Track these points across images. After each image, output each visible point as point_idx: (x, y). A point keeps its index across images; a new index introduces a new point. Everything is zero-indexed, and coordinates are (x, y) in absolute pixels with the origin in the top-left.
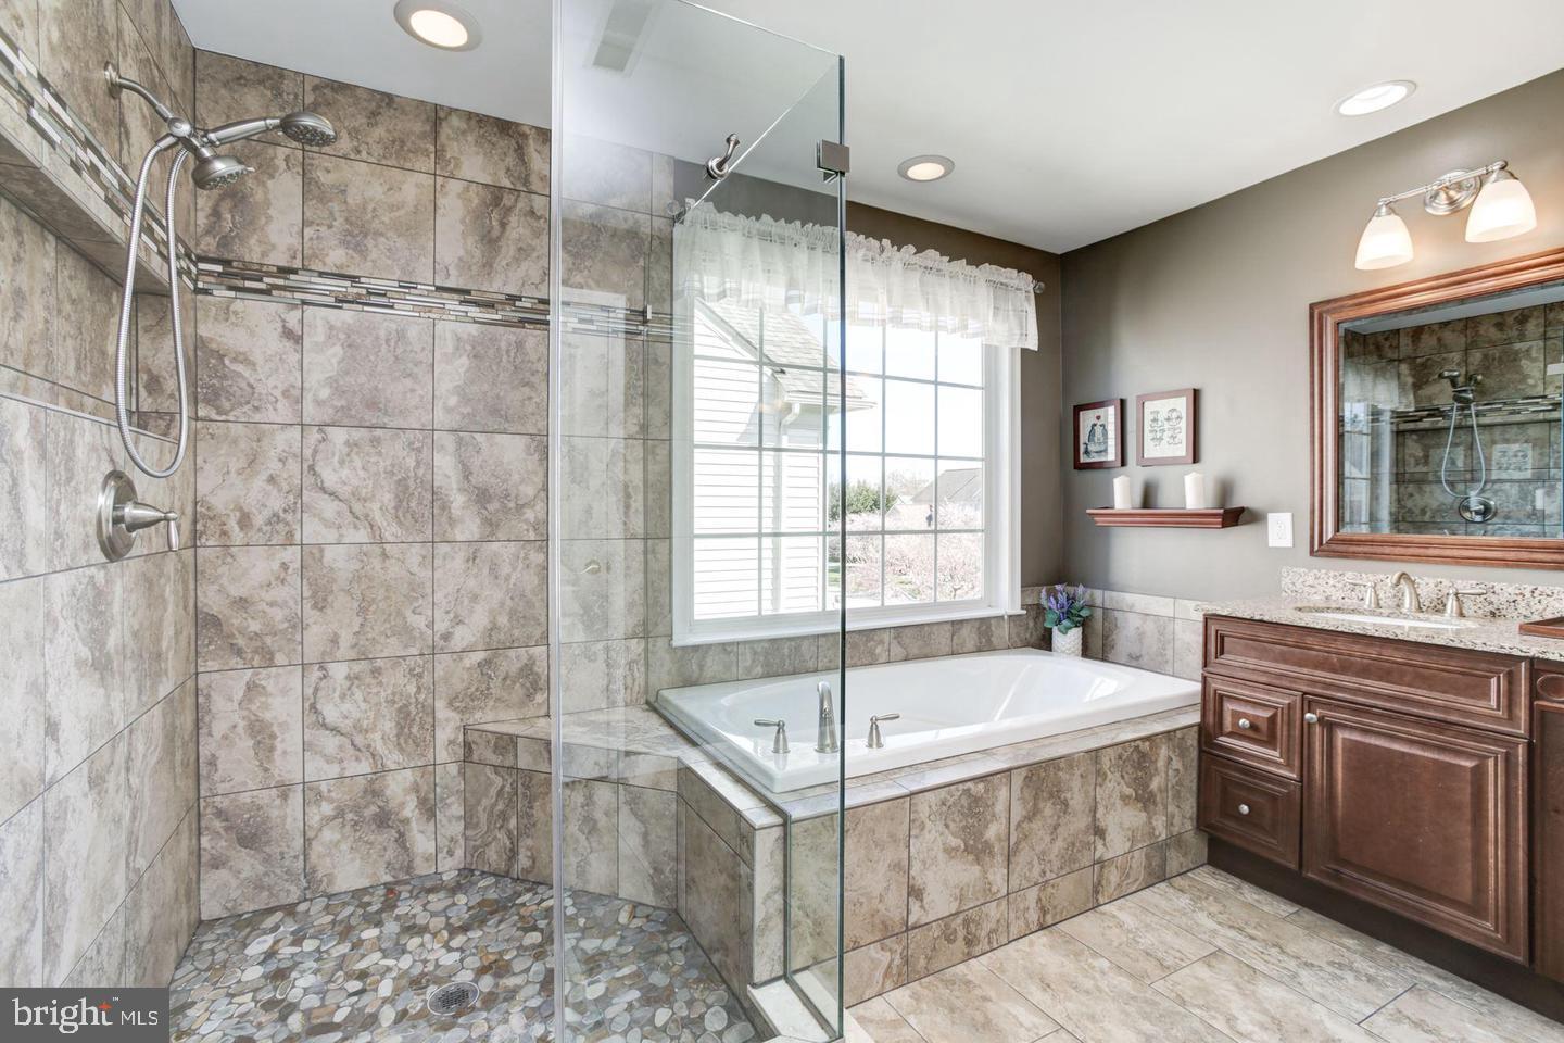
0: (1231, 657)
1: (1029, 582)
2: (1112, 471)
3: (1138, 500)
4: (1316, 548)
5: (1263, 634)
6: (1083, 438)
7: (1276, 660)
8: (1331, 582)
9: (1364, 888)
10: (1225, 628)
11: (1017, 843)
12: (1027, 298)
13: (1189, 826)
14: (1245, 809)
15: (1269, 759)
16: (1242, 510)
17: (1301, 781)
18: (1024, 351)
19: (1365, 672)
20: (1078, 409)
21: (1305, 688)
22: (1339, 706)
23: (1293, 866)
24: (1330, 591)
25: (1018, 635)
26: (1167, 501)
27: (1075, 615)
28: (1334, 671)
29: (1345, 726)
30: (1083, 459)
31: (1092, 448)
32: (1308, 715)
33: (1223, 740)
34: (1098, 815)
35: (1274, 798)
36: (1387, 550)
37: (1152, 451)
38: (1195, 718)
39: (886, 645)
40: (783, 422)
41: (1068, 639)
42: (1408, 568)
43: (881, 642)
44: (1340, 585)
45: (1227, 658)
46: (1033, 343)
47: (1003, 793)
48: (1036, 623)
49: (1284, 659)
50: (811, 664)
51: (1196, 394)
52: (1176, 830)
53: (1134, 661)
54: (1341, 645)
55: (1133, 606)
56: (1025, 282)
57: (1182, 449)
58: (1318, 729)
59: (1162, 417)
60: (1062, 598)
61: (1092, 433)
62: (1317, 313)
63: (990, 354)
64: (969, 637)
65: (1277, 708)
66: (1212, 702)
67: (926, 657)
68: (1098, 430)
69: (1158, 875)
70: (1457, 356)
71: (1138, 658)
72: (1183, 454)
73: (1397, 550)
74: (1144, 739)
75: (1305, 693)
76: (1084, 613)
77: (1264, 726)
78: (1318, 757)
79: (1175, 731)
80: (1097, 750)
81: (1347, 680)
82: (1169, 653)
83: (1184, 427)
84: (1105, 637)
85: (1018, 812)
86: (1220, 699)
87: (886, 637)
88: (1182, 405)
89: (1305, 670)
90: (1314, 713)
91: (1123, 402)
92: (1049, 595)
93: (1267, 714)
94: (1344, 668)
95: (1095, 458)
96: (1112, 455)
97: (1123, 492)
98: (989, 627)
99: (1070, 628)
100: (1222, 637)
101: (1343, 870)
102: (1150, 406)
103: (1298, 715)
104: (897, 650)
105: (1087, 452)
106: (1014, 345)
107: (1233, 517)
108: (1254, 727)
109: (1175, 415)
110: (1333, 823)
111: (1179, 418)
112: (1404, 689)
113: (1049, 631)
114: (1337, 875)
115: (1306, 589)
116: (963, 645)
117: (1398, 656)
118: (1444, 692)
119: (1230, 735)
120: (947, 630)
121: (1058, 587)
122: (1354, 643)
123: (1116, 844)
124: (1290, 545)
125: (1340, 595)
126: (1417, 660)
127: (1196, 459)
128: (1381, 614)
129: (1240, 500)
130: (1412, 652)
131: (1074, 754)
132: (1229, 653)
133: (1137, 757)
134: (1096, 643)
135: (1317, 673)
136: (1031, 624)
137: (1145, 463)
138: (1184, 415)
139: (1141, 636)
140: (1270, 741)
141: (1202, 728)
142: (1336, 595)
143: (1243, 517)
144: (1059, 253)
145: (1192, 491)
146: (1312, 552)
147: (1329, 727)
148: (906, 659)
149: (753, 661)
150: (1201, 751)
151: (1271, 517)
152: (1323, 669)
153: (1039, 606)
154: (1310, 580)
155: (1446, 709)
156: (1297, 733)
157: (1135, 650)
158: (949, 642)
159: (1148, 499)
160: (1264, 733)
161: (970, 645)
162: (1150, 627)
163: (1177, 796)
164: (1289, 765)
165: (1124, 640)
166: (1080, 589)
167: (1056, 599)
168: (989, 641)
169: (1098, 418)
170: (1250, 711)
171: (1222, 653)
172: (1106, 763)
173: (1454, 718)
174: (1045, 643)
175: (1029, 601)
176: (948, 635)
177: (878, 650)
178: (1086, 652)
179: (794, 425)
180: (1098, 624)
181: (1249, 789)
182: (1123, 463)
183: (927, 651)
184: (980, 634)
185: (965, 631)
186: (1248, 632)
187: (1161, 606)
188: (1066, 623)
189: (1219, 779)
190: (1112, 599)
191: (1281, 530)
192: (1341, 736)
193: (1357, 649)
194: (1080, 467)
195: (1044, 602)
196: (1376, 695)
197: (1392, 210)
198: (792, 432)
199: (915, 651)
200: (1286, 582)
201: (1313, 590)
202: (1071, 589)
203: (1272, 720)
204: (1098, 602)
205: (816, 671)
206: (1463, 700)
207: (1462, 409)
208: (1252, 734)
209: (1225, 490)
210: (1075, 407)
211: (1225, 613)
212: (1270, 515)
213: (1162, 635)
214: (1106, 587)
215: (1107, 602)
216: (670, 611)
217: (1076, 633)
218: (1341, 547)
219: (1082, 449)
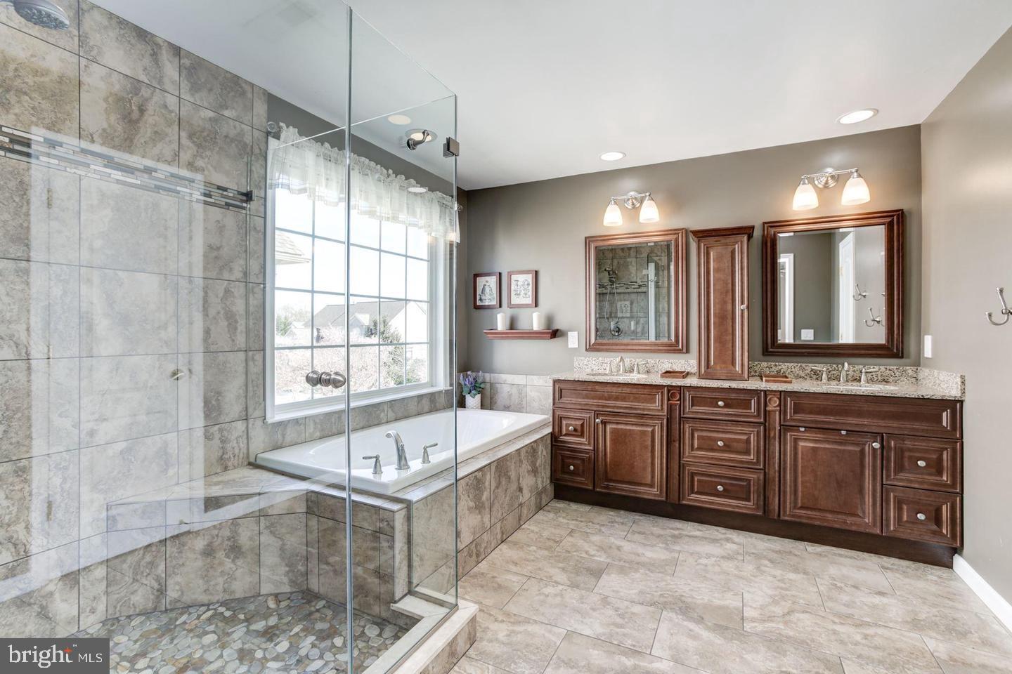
0: (565, 399)
2: (495, 310)
3: (508, 326)
4: (588, 347)
5: (579, 387)
6: (479, 292)
7: (583, 398)
8: (594, 362)
9: (618, 489)
10: (563, 386)
11: (493, 501)
12: (455, 214)
13: (548, 482)
14: (572, 468)
15: (583, 443)
16: (557, 330)
17: (594, 450)
18: (452, 243)
19: (617, 399)
20: (476, 276)
21: (595, 409)
22: (608, 414)
23: (591, 488)
24: (593, 367)
25: (449, 401)
26: (523, 325)
27: (477, 387)
28: (606, 400)
29: (610, 423)
30: (479, 303)
31: (483, 297)
32: (597, 420)
33: (562, 438)
34: (520, 482)
35: (583, 460)
36: (614, 347)
37: (515, 301)
38: (549, 430)
39: (386, 412)
41: (473, 401)
42: (624, 355)
43: (383, 411)
44: (597, 363)
45: (564, 400)
46: (457, 239)
47: (488, 477)
48: (457, 393)
49: (587, 397)
51: (536, 272)
52: (544, 484)
53: (507, 408)
54: (609, 388)
55: (506, 380)
56: (454, 205)
57: (529, 300)
58: (600, 426)
59: (519, 283)
60: (471, 379)
61: (483, 290)
62: (588, 240)
64: (427, 403)
65: (584, 419)
66: (557, 421)
67: (406, 417)
68: (487, 288)
69: (540, 508)
70: (609, 261)
71: (509, 407)
72: (531, 302)
73: (618, 347)
74: (534, 442)
75: (595, 411)
76: (482, 386)
77: (579, 429)
78: (601, 438)
79: (543, 437)
80: (519, 449)
81: (611, 403)
82: (524, 403)
83: (531, 288)
84: (491, 398)
85: (494, 485)
86: (561, 419)
87: (386, 407)
88: (529, 278)
89: (595, 401)
90: (599, 419)
91: (500, 274)
92: (464, 378)
93: (579, 423)
94: (609, 398)
95: (485, 303)
96: (494, 302)
97: (501, 322)
98: (435, 398)
99: (475, 395)
100: (561, 390)
101: (611, 484)
102: (514, 277)
103: (593, 421)
104: (391, 415)
105: (481, 300)
106: (446, 239)
107: (555, 334)
108: (575, 430)
109: (526, 283)
110: (606, 465)
111: (528, 284)
112: (630, 403)
113: (466, 397)
114: (607, 487)
115: (584, 366)
116: (422, 409)
117: (627, 390)
118: (643, 403)
119: (565, 435)
121: (469, 373)
122: (613, 387)
123: (526, 496)
124: (577, 346)
125: (597, 368)
126: (634, 391)
127: (536, 306)
128: (613, 375)
129: (556, 327)
130: (633, 388)
131: (511, 452)
132: (564, 397)
133: (532, 449)
134: (487, 401)
135: (600, 401)
136: (455, 394)
137: (511, 306)
138: (531, 283)
139: (510, 396)
140: (582, 435)
141: (552, 434)
142: (596, 368)
143: (558, 333)
144: (466, 189)
145: (535, 321)
146: (586, 350)
147: (604, 423)
148: (396, 420)
149: (315, 428)
150: (552, 445)
152: (603, 400)
153: (459, 384)
154: (586, 362)
155: (644, 409)
156: (592, 429)
157: (507, 403)
158: (416, 408)
159: (512, 325)
160: (579, 432)
161: (426, 408)
162: (514, 391)
163: (545, 468)
164: (589, 444)
165: (502, 398)
166: (480, 374)
167: (468, 380)
168: (435, 406)
169: (487, 282)
170: (573, 422)
171: (561, 397)
172: (522, 455)
173: (645, 413)
174: (462, 404)
175: (453, 382)
176: (416, 403)
177: (382, 415)
178: (483, 407)
180: (488, 392)
181: (574, 458)
182: (500, 307)
183: (407, 413)
184: (431, 402)
185: (424, 401)
186: (572, 387)
187: (519, 379)
188: (474, 392)
189: (560, 457)
190: (494, 378)
191: (573, 340)
192: (608, 427)
193: (614, 389)
194: (477, 308)
196: (621, 408)
197: (615, 203)
199: (400, 415)
200: (576, 364)
201: (587, 367)
202: (476, 374)
203: (582, 425)
204: (488, 379)
206: (649, 405)
207: (611, 285)
208: (574, 433)
209: (549, 320)
210: (474, 275)
211: (563, 379)
212: (569, 333)
213: (521, 394)
214: (491, 371)
215: (492, 379)
216: (264, 400)
217: (478, 397)
218: (598, 347)
219: (478, 297)
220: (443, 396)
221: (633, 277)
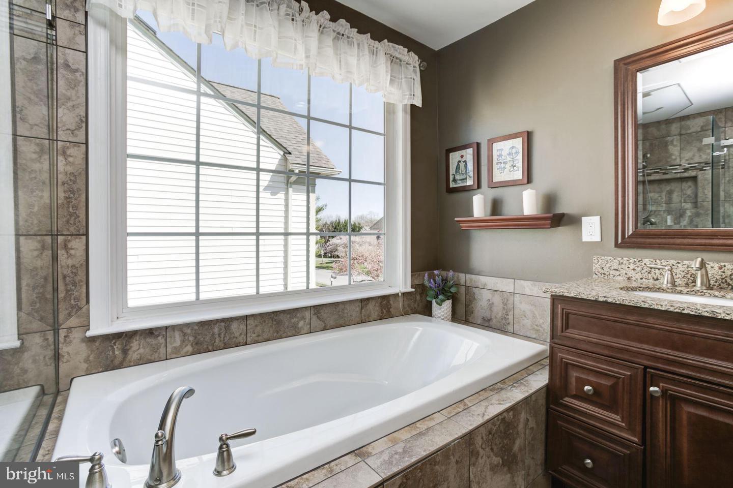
0: (576, 331)
1: (417, 268)
2: (471, 192)
3: (489, 211)
4: (620, 241)
6: (452, 170)
7: (616, 336)
8: (632, 266)
12: (415, 71)
14: (589, 462)
15: (611, 421)
16: (563, 215)
17: (644, 445)
18: (413, 106)
20: (449, 151)
21: (647, 363)
22: (684, 382)
24: (631, 273)
25: (409, 306)
26: (510, 211)
27: (446, 291)
29: (687, 401)
30: (452, 185)
31: (458, 177)
33: (568, 400)
35: (615, 455)
36: (678, 241)
37: (498, 177)
39: (307, 320)
40: (290, 181)
41: (443, 309)
43: (303, 318)
44: (639, 269)
46: (418, 103)
48: (421, 296)
49: (624, 335)
50: (241, 339)
51: (529, 137)
52: (531, 479)
53: (487, 324)
55: (486, 284)
56: (413, 59)
57: (518, 175)
58: (661, 401)
59: (505, 153)
60: (438, 279)
61: (458, 167)
62: (622, 64)
63: (389, 110)
64: (373, 309)
65: (618, 378)
66: (559, 369)
67: (341, 326)
68: (462, 165)
71: (489, 320)
72: (520, 177)
74: (507, 410)
75: (646, 367)
76: (453, 290)
77: (607, 393)
78: (661, 425)
79: (530, 396)
80: (471, 432)
82: (510, 317)
83: (521, 157)
84: (467, 306)
86: (566, 366)
87: (307, 314)
88: (518, 143)
89: (646, 346)
90: (658, 386)
91: (478, 145)
92: (430, 278)
93: (608, 382)
95: (460, 184)
96: (471, 181)
97: (479, 206)
98: (389, 302)
99: (443, 301)
100: (569, 315)
102: (497, 146)
103: (641, 387)
104: (315, 322)
105: (455, 180)
106: (406, 102)
108: (596, 392)
109: (514, 151)
111: (517, 152)
113: (431, 303)
115: (613, 272)
116: (369, 316)
119: (575, 397)
120: (356, 308)
121: (436, 272)
124: (599, 239)
125: (639, 276)
127: (529, 180)
129: (561, 210)
131: (449, 444)
132: (574, 328)
133: (503, 427)
134: (461, 309)
135: (658, 349)
136: (418, 297)
137: (493, 186)
138: (521, 151)
139: (491, 306)
140: (611, 407)
141: (549, 390)
142: (636, 276)
143: (565, 218)
144: (437, 48)
145: (528, 202)
146: (617, 245)
147: (674, 400)
148: (324, 329)
149: (183, 341)
150: (549, 409)
151: (585, 220)
152: (664, 346)
153: (423, 285)
154: (615, 265)
156: (639, 402)
157: (487, 315)
158: (358, 314)
159: (496, 206)
160: (607, 398)
161: (375, 315)
162: (497, 300)
164: (631, 429)
165: (480, 308)
166: (451, 273)
167: (434, 280)
168: (389, 311)
169: (462, 157)
170: (593, 378)
171: (567, 328)
174: (427, 311)
175: (417, 282)
176: (358, 309)
177: (301, 324)
178: (454, 318)
179: (295, 183)
180: (463, 297)
181: (594, 445)
182: (479, 187)
183: (341, 322)
184: (382, 306)
185: (371, 306)
186: (592, 312)
187: (506, 285)
188: (441, 297)
190: (471, 280)
191: (591, 229)
192: (685, 409)
194: (450, 190)
195: (426, 283)
198: (293, 186)
199: (332, 323)
200: (596, 267)
201: (618, 273)
202: (444, 273)
203: (614, 387)
204: (462, 282)
205: (246, 344)
208: (595, 399)
209: (550, 201)
210: (447, 150)
211: (572, 295)
212: (583, 218)
213: (506, 304)
214: (469, 271)
215: (468, 282)
216: (88, 302)
217: (448, 304)
218: (640, 240)
219: (451, 178)
220: (400, 299)
221: (675, 159)
